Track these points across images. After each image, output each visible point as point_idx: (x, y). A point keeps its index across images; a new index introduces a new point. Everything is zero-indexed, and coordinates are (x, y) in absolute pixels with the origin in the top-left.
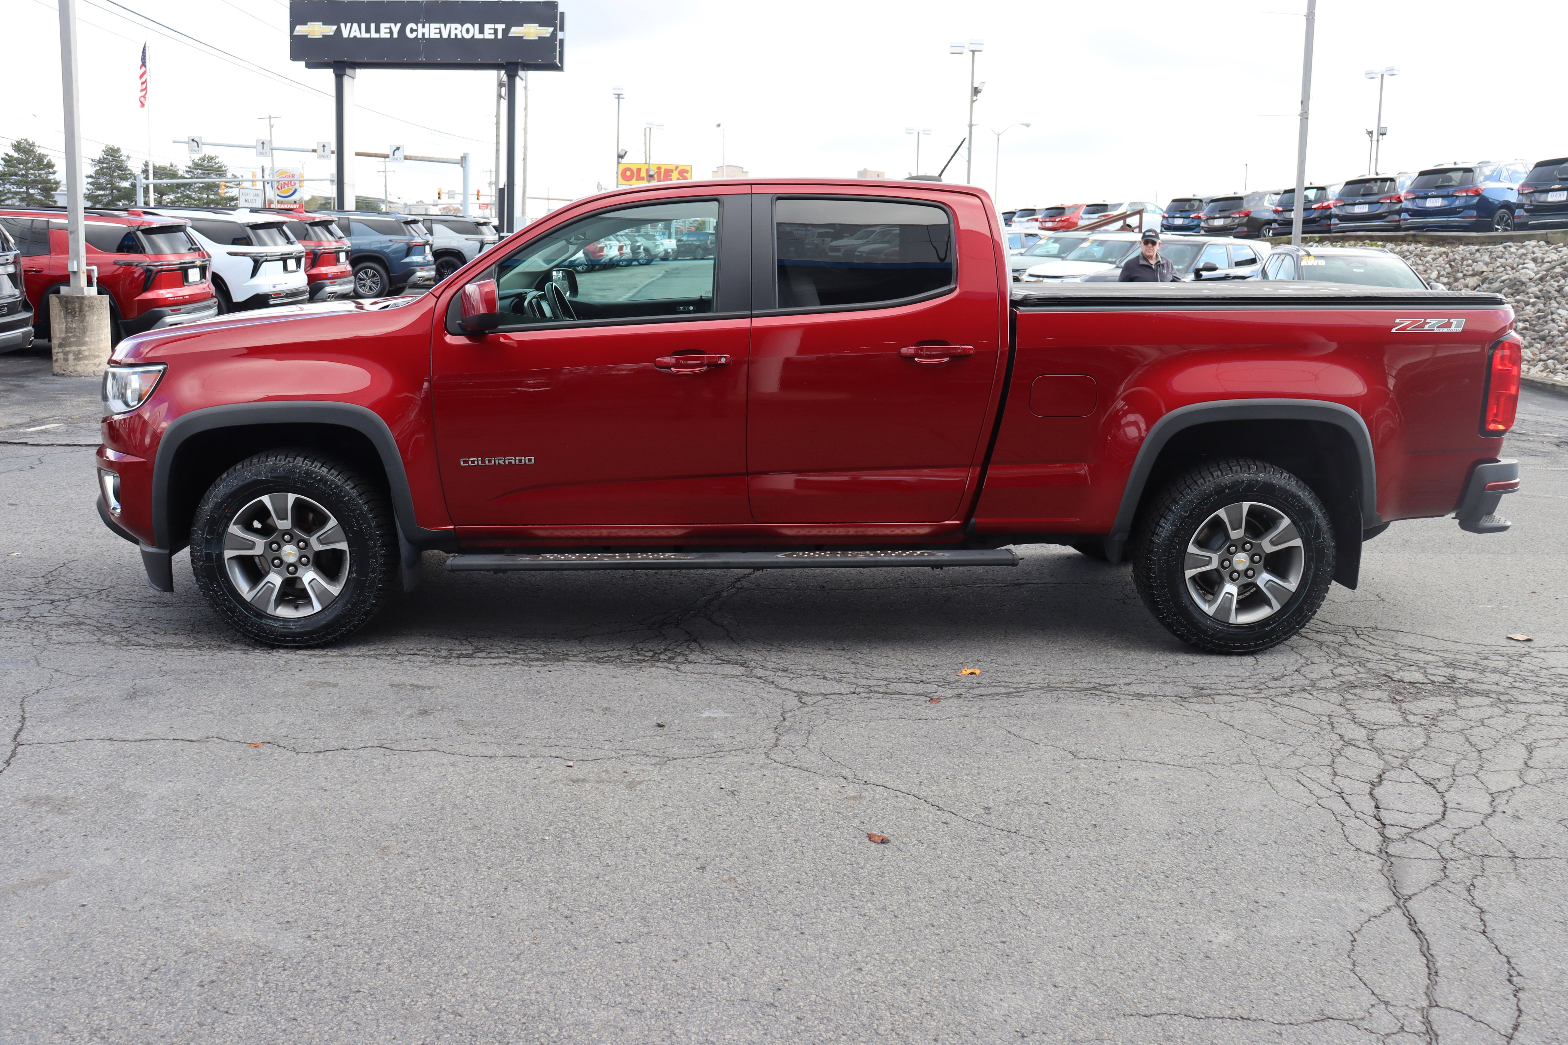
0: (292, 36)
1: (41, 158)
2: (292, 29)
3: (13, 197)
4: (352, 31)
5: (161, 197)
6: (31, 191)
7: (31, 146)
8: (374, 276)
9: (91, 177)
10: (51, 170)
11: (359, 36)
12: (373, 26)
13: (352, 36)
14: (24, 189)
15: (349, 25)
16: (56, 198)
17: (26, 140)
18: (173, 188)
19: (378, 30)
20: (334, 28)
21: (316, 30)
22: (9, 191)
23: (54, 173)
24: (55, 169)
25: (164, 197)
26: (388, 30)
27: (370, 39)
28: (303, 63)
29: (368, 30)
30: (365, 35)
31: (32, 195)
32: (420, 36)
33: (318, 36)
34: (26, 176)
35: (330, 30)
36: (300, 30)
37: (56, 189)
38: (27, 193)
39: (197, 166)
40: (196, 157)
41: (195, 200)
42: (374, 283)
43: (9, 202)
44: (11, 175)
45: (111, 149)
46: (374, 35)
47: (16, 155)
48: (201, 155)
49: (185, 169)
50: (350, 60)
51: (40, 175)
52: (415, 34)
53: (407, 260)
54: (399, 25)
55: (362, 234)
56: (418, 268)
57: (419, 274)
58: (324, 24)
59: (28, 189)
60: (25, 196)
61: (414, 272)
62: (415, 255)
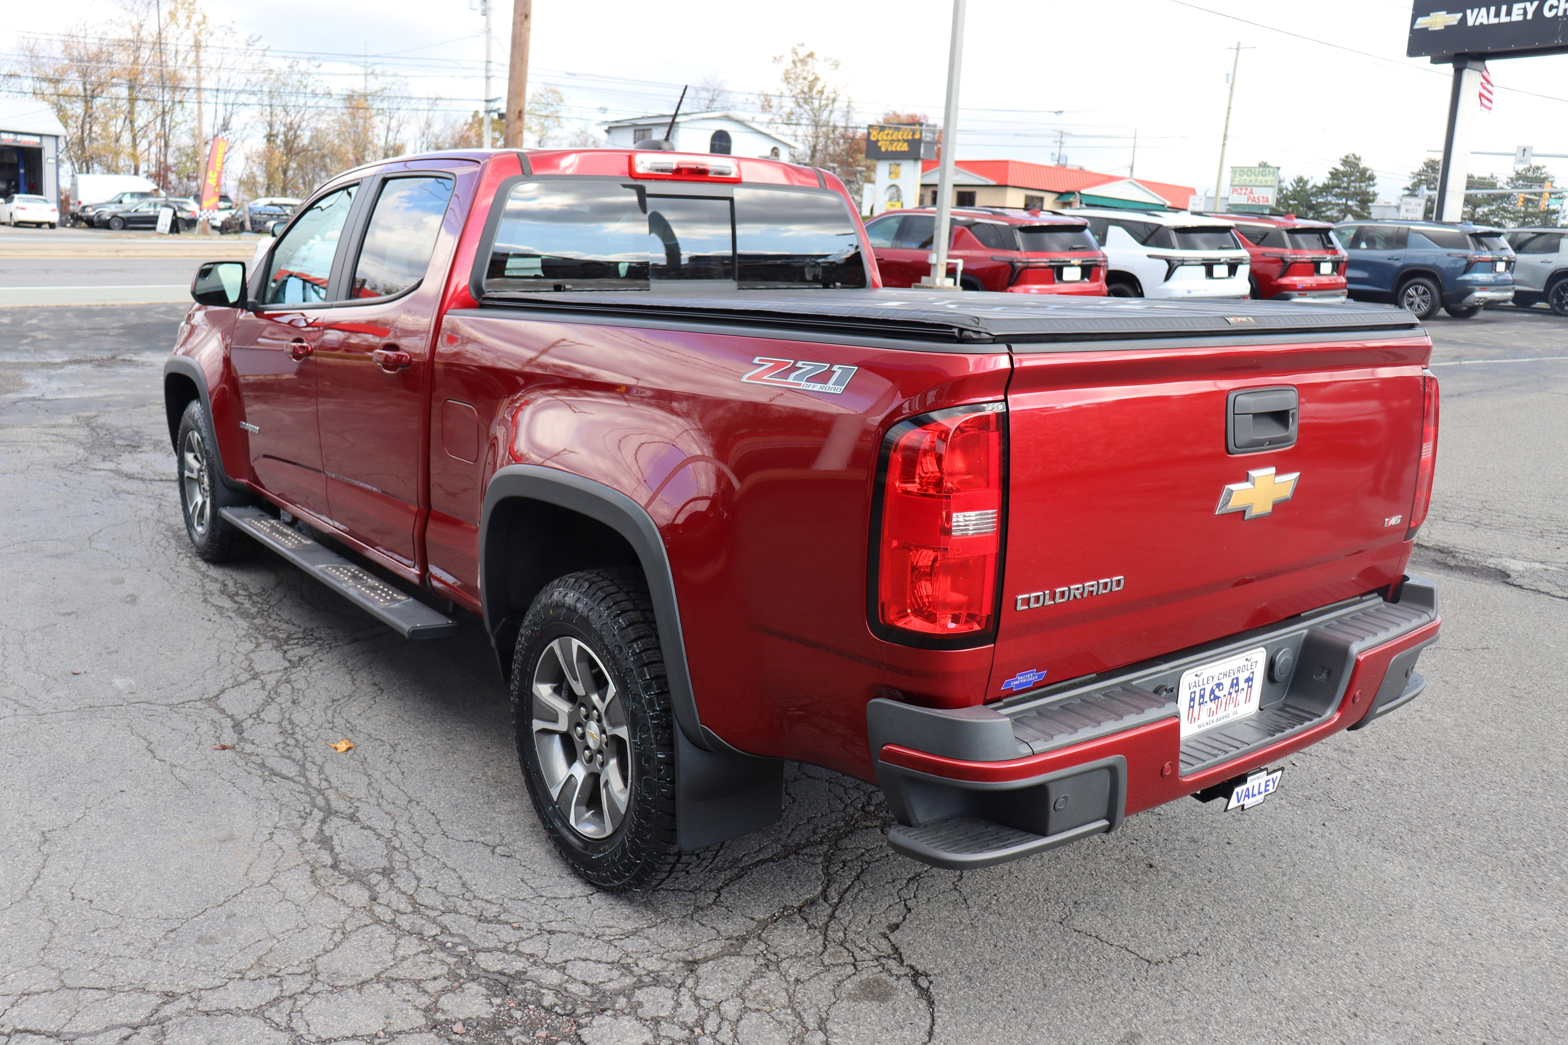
0: (1413, 31)
1: (1363, 172)
2: (1413, 21)
3: (1333, 209)
4: (1478, 17)
5: (1474, 210)
6: (1350, 203)
7: (1356, 159)
8: (1425, 293)
9: (1408, 189)
10: (1371, 183)
11: (1485, 22)
12: (1504, 8)
13: (1477, 23)
14: (1344, 201)
15: (1476, 10)
16: (1372, 210)
17: (1354, 155)
18: (1490, 200)
19: (1509, 13)
20: (1459, 16)
21: (1439, 20)
22: (1330, 203)
23: (1374, 185)
24: (1375, 181)
25: (1478, 210)
26: (1522, 12)
27: (1500, 25)
28: (1428, 58)
29: (1497, 15)
30: (1493, 20)
31: (1350, 207)
32: (1560, 13)
33: (1440, 27)
34: (1347, 188)
35: (1454, 19)
36: (1422, 22)
37: (1373, 201)
38: (1346, 205)
39: (1519, 176)
40: (1520, 168)
41: (1510, 213)
42: (1423, 301)
43: (1328, 213)
44: (1334, 188)
45: (1432, 161)
46: (1504, 19)
47: (1341, 168)
48: (1526, 166)
49: (1505, 181)
50: (1471, 51)
51: (1360, 187)
52: (1554, 11)
53: (1468, 277)
54: (1536, 3)
55: (1419, 246)
56: (1478, 288)
57: (1478, 294)
58: (1448, 13)
59: (1347, 201)
60: (1343, 207)
61: (1471, 292)
62: (1475, 272)
